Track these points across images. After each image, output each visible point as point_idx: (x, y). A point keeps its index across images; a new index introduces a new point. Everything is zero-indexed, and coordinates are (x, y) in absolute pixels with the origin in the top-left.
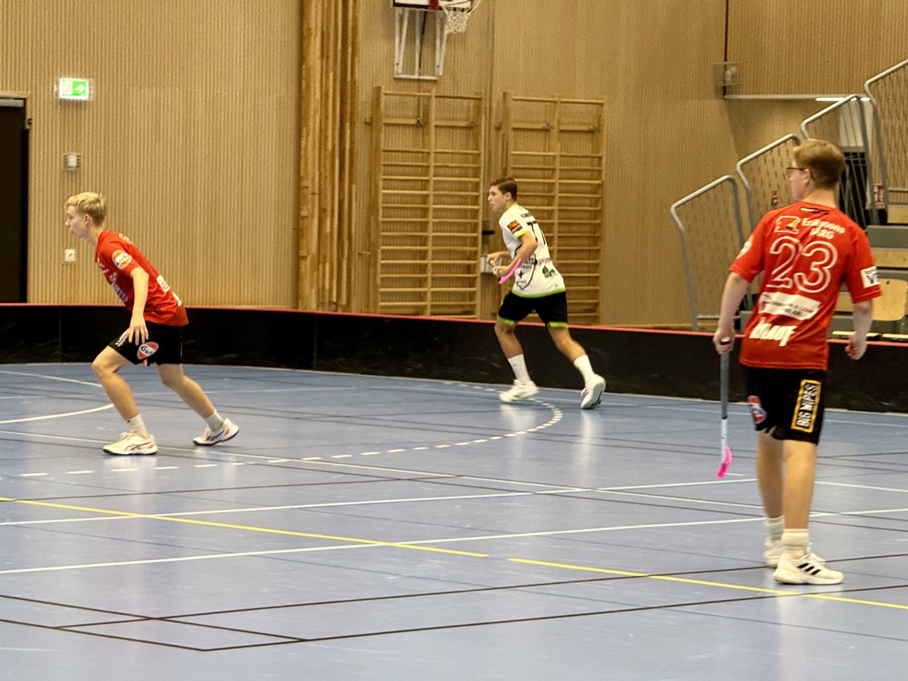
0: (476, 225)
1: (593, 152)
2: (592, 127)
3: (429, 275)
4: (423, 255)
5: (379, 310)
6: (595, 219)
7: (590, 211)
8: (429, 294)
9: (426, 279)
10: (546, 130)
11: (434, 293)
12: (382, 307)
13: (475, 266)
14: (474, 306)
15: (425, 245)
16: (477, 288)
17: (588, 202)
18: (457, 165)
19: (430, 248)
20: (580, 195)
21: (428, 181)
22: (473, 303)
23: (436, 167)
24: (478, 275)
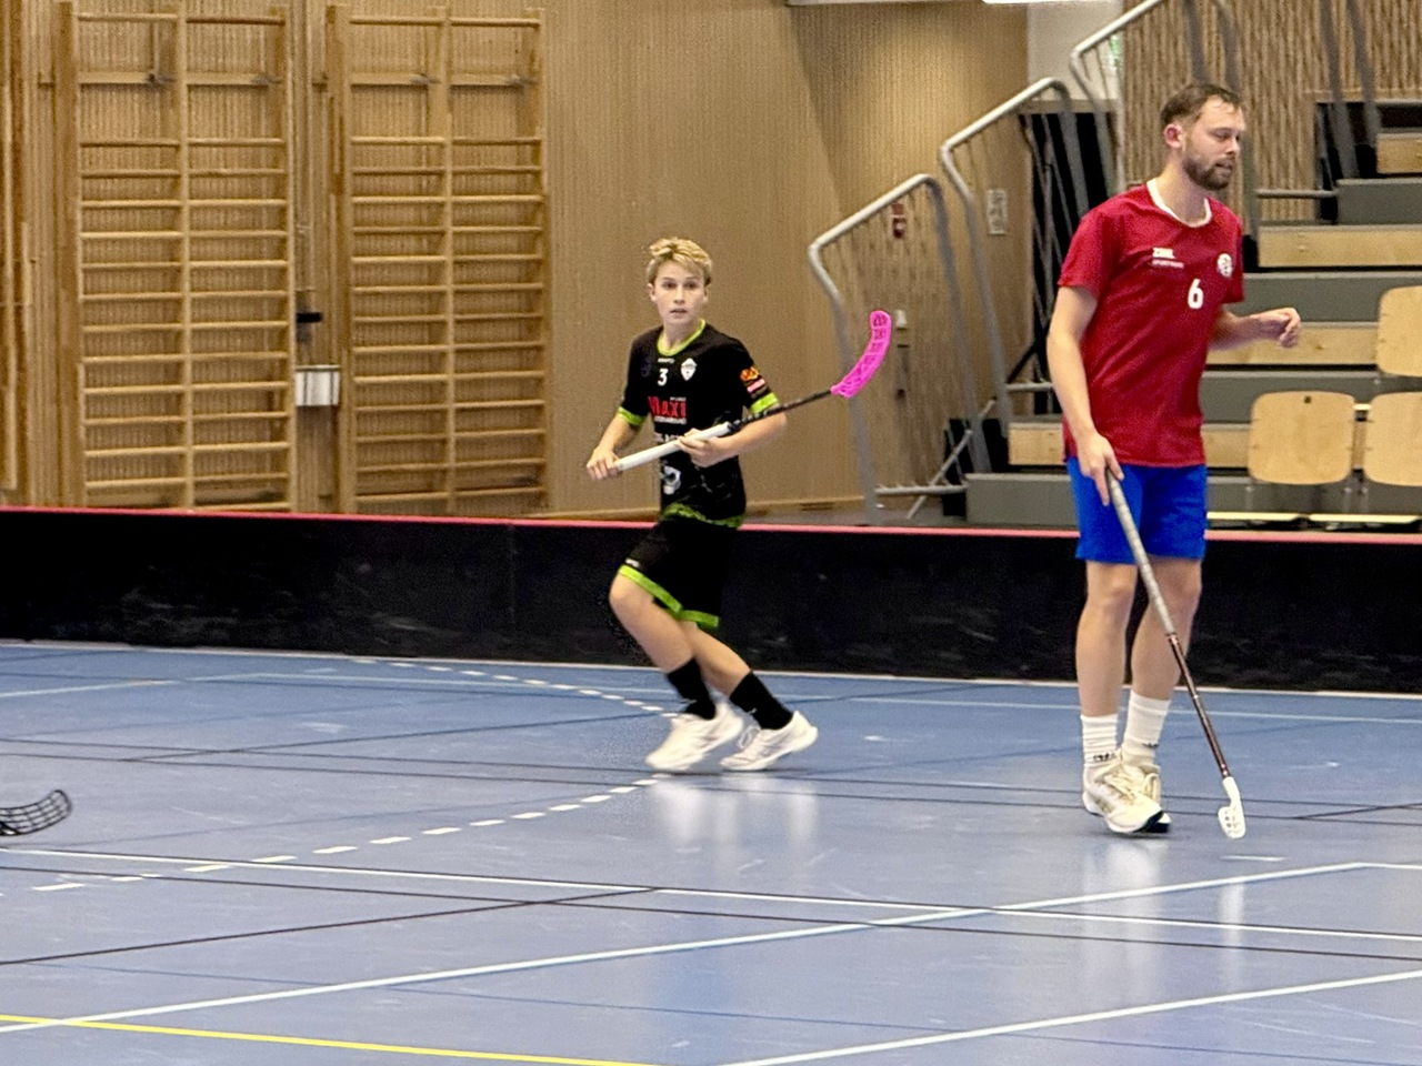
0: (283, 302)
1: (519, 132)
2: (515, 77)
3: (188, 417)
4: (173, 372)
5: (85, 499)
6: (529, 281)
7: (519, 262)
8: (190, 461)
9: (180, 426)
10: (420, 88)
11: (199, 456)
12: (90, 492)
13: (283, 392)
14: (285, 481)
15: (177, 351)
16: (289, 443)
17: (512, 242)
18: (237, 170)
19: (187, 356)
20: (497, 228)
21: (177, 209)
22: (283, 475)
23: (192, 176)
24: (290, 412)
